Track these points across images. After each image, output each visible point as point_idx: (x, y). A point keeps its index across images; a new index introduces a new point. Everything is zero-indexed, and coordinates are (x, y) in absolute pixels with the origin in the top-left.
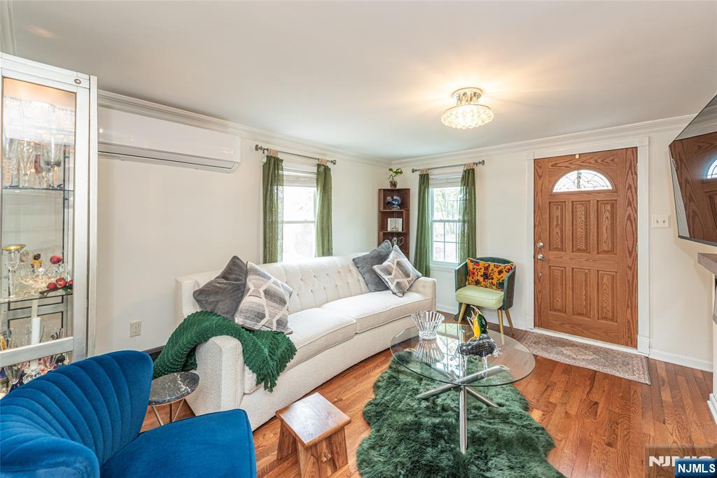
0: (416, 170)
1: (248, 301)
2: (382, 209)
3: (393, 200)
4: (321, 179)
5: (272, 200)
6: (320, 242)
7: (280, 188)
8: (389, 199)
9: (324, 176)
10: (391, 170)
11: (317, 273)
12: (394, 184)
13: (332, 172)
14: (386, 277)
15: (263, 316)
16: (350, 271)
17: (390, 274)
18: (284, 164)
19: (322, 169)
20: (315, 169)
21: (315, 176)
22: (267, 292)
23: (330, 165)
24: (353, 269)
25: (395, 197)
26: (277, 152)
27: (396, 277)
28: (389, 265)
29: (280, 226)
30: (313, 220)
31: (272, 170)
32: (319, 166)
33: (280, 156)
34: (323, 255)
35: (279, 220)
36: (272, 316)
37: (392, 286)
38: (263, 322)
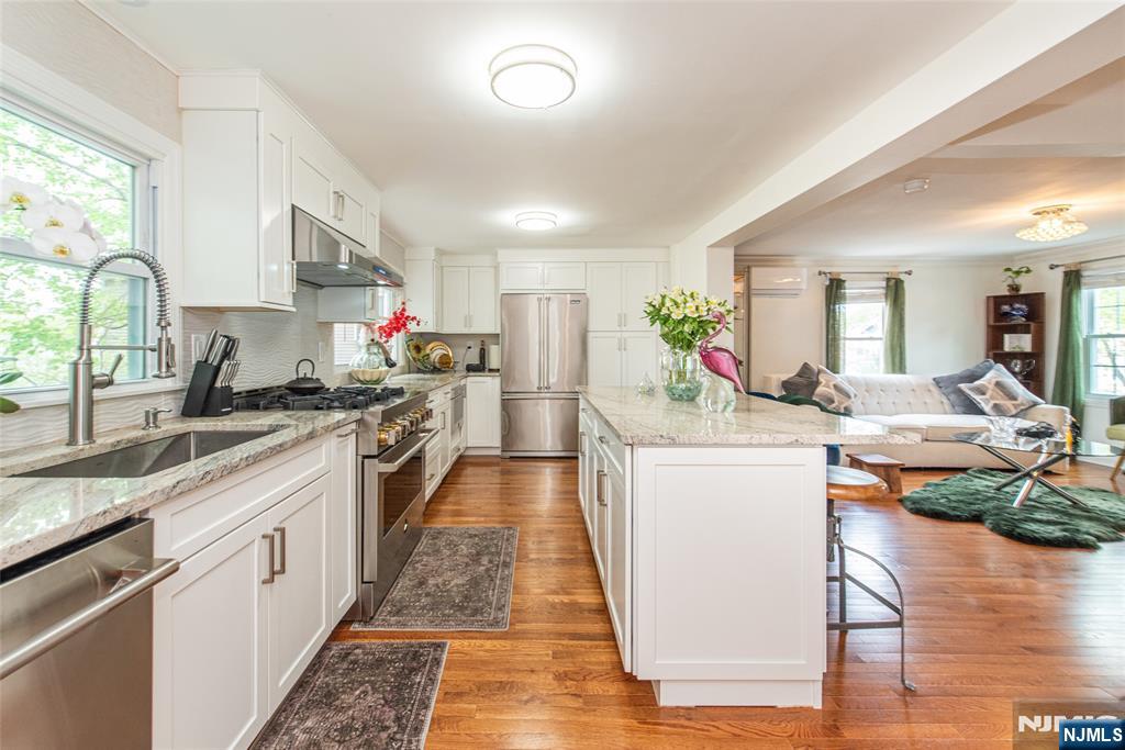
0: (1057, 266)
1: (820, 389)
2: (992, 323)
3: (1014, 309)
4: (892, 294)
5: (834, 320)
6: (890, 360)
7: (842, 306)
8: (1006, 308)
9: (895, 290)
10: (1008, 270)
11: (884, 388)
12: (1015, 288)
13: (906, 285)
14: (978, 398)
15: (833, 402)
16: (929, 391)
17: (984, 394)
18: (847, 284)
19: (892, 283)
20: (884, 284)
21: (883, 291)
22: (835, 386)
23: (902, 277)
24: (934, 389)
25: (1017, 306)
26: (839, 274)
27: (992, 398)
28: (984, 385)
29: (842, 342)
30: (881, 336)
31: (834, 290)
32: (888, 280)
33: (842, 277)
34: (894, 372)
35: (842, 335)
36: (841, 403)
37: (987, 408)
38: (834, 405)
